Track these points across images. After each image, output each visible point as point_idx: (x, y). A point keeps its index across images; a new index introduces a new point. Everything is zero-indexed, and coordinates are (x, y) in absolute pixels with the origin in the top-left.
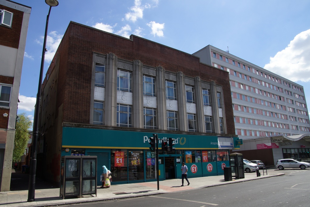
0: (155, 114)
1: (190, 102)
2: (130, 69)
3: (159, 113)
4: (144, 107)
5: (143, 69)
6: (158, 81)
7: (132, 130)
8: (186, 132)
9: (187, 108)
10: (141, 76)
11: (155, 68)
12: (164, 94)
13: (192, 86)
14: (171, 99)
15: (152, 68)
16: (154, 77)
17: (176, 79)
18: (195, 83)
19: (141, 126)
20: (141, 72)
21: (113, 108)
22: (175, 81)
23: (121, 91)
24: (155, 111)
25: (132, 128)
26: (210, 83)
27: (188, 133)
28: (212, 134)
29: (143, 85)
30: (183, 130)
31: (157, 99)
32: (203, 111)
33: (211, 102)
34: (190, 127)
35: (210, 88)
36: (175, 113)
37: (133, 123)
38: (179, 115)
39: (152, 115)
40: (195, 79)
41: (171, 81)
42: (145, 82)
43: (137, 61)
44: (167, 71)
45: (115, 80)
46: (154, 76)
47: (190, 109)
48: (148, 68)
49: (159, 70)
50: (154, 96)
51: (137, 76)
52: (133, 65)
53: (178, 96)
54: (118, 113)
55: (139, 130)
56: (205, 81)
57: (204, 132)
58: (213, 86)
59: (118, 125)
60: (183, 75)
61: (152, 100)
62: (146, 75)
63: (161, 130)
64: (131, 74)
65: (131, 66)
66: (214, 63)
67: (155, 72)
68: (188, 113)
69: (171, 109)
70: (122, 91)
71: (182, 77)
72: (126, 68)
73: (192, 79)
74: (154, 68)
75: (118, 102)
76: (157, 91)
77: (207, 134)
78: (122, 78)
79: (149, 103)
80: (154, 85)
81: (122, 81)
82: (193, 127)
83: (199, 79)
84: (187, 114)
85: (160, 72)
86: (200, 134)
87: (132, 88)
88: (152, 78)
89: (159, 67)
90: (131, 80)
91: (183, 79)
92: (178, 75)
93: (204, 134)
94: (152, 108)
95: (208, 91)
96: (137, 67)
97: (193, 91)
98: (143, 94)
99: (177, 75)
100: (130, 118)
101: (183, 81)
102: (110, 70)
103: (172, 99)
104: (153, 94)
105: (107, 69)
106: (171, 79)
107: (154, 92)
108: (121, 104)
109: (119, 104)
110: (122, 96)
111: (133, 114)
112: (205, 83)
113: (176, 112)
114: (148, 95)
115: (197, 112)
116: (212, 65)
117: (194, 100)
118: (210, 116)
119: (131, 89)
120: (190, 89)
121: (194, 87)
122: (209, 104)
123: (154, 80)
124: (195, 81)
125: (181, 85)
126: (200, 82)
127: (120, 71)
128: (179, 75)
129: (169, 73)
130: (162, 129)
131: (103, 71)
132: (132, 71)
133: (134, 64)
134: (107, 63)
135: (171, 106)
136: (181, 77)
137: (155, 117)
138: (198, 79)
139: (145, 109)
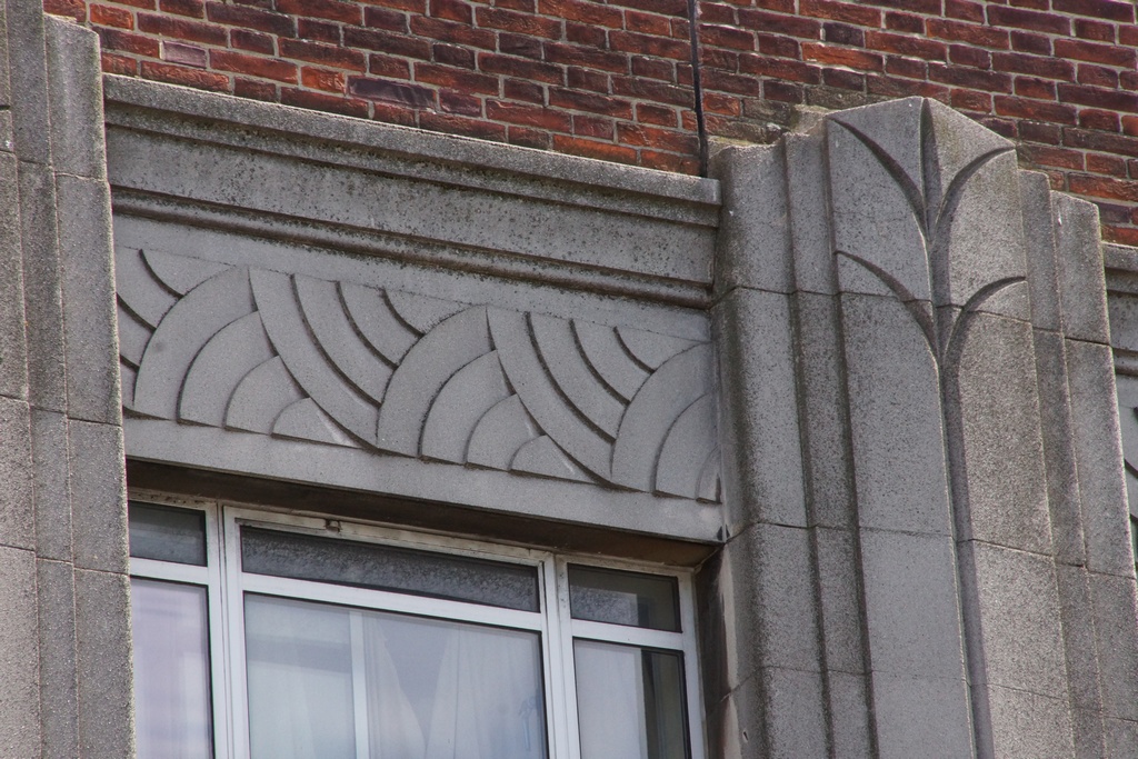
5: (1113, 429)
52: (713, 302)
65: (664, 337)
72: (444, 438)
96: (897, 367)
127: (227, 575)
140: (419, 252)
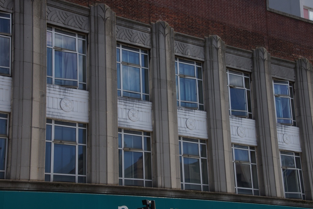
0: (148, 147)
1: (241, 115)
2: (83, 27)
3: (158, 145)
4: (120, 130)
5: (115, 28)
6: (155, 60)
7: (86, 189)
8: (230, 195)
9: (233, 131)
10: (112, 47)
11: (149, 27)
12: (173, 94)
13: (246, 73)
14: (189, 107)
15: (140, 27)
16: (144, 50)
17: (202, 55)
18: (253, 66)
19: (111, 180)
20: (112, 37)
21: (35, 133)
22: (201, 59)
23: (57, 87)
24: (148, 140)
25: (85, 185)
26: (296, 64)
27: (236, 198)
28: (302, 202)
29: (116, 71)
30: (223, 190)
31: (153, 109)
32: (276, 138)
33: (296, 115)
34: (241, 181)
35: (296, 76)
36: (199, 143)
37: (91, 171)
38: (211, 150)
39: (142, 149)
40: (255, 54)
41: (191, 60)
42: (123, 62)
43: (99, 8)
44: (179, 35)
45: (41, 55)
46: (146, 46)
47: (241, 134)
48: (130, 25)
49: (159, 31)
50: (147, 99)
51: (101, 46)
52: (89, 16)
53: (207, 99)
54: (49, 145)
55: (106, 191)
56: (282, 58)
57: (279, 195)
58: (304, 72)
59: (48, 177)
60: (222, 44)
61: (140, 109)
62: (125, 45)
63: (164, 190)
64: (84, 42)
65: (85, 18)
66: (307, 9)
67: (149, 38)
68: (236, 145)
69: (191, 133)
70: (62, 86)
71: (220, 50)
72: (69, 24)
73: (246, 55)
74: (146, 26)
75: (50, 116)
76: (153, 88)
77: (289, 201)
78: (59, 51)
79: (132, 118)
80: (146, 72)
81: (61, 61)
82: (248, 181)
83: (263, 54)
84: (233, 148)
85: (161, 36)
86: (269, 201)
87: (87, 79)
88: (140, 53)
89: (160, 23)
90: (84, 58)
91: (220, 55)
92: (208, 43)
93: (279, 202)
94: (139, 132)
95: (290, 85)
96: (101, 22)
97: (247, 86)
98: (116, 94)
99: (205, 45)
100: (81, 158)
101: (220, 60)
102: (27, 28)
103: (192, 108)
104: (142, 93)
105: (17, 27)
106: (189, 56)
107: (146, 90)
108: (57, 122)
109: (53, 122)
110: (59, 100)
111: (91, 146)
112: (282, 63)
113: (202, 141)
114: (131, 97)
115: (258, 141)
116: (302, 16)
117: (250, 111)
118: (297, 154)
119: (84, 81)
120: (239, 80)
121: (250, 77)
122: (291, 120)
123: (145, 57)
124: (254, 60)
125: (215, 71)
126: (266, 62)
127: (54, 32)
128: (211, 44)
129: (184, 40)
130: (167, 186)
131: (5, 30)
132: (87, 34)
133: (92, 14)
134: (17, 9)
135: (190, 127)
136: (217, 49)
137: (148, 155)
138: (261, 54)
139: (123, 133)
140: (68, 10)
